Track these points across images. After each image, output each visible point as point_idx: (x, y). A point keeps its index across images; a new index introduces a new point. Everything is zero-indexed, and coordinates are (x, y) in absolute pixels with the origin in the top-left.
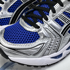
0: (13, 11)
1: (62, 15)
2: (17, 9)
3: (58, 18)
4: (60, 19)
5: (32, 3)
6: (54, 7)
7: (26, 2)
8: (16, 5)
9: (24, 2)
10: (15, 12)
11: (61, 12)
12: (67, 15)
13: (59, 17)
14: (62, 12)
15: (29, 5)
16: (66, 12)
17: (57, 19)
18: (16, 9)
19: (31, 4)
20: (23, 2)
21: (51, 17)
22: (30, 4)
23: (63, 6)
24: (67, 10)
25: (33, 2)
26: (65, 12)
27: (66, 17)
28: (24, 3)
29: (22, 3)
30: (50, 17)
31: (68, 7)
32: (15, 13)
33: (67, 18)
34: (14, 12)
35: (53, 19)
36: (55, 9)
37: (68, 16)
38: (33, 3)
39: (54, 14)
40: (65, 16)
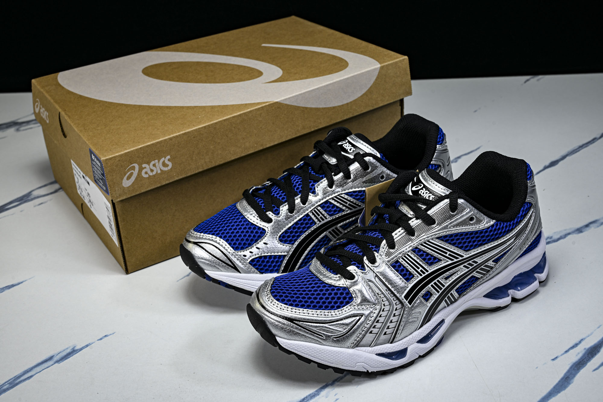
0: (291, 241)
1: (409, 254)
2: (302, 238)
3: (401, 260)
4: (404, 263)
5: (339, 225)
6: (393, 234)
7: (323, 222)
8: (299, 228)
9: (320, 221)
10: (297, 243)
11: (407, 247)
12: (421, 256)
13: (403, 259)
14: (411, 248)
15: (330, 230)
16: (420, 250)
17: (397, 262)
18: (299, 236)
19: (336, 228)
20: (316, 220)
21: (384, 256)
22: (333, 228)
23: (413, 235)
24: (422, 245)
25: (342, 224)
26: (416, 248)
27: (418, 261)
28: (318, 224)
29: (315, 223)
30: (380, 257)
31: (424, 237)
32: (295, 246)
33: (421, 263)
34: (293, 244)
35: (388, 261)
36: (395, 240)
37: (424, 259)
38: (341, 226)
39: (391, 250)
40: (415, 258)
